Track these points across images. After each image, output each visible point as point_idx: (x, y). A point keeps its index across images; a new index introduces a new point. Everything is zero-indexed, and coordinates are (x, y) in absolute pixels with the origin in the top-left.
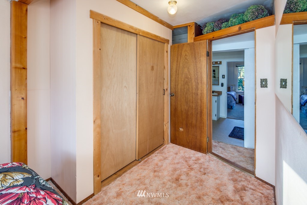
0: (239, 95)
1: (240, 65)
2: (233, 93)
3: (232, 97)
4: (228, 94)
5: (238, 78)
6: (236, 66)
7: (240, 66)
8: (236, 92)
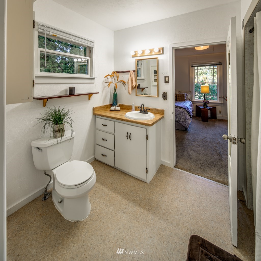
0: (196, 106)
1: (196, 64)
2: (188, 104)
3: (186, 112)
4: (177, 107)
5: (194, 82)
6: (192, 67)
7: (197, 66)
8: (193, 102)
